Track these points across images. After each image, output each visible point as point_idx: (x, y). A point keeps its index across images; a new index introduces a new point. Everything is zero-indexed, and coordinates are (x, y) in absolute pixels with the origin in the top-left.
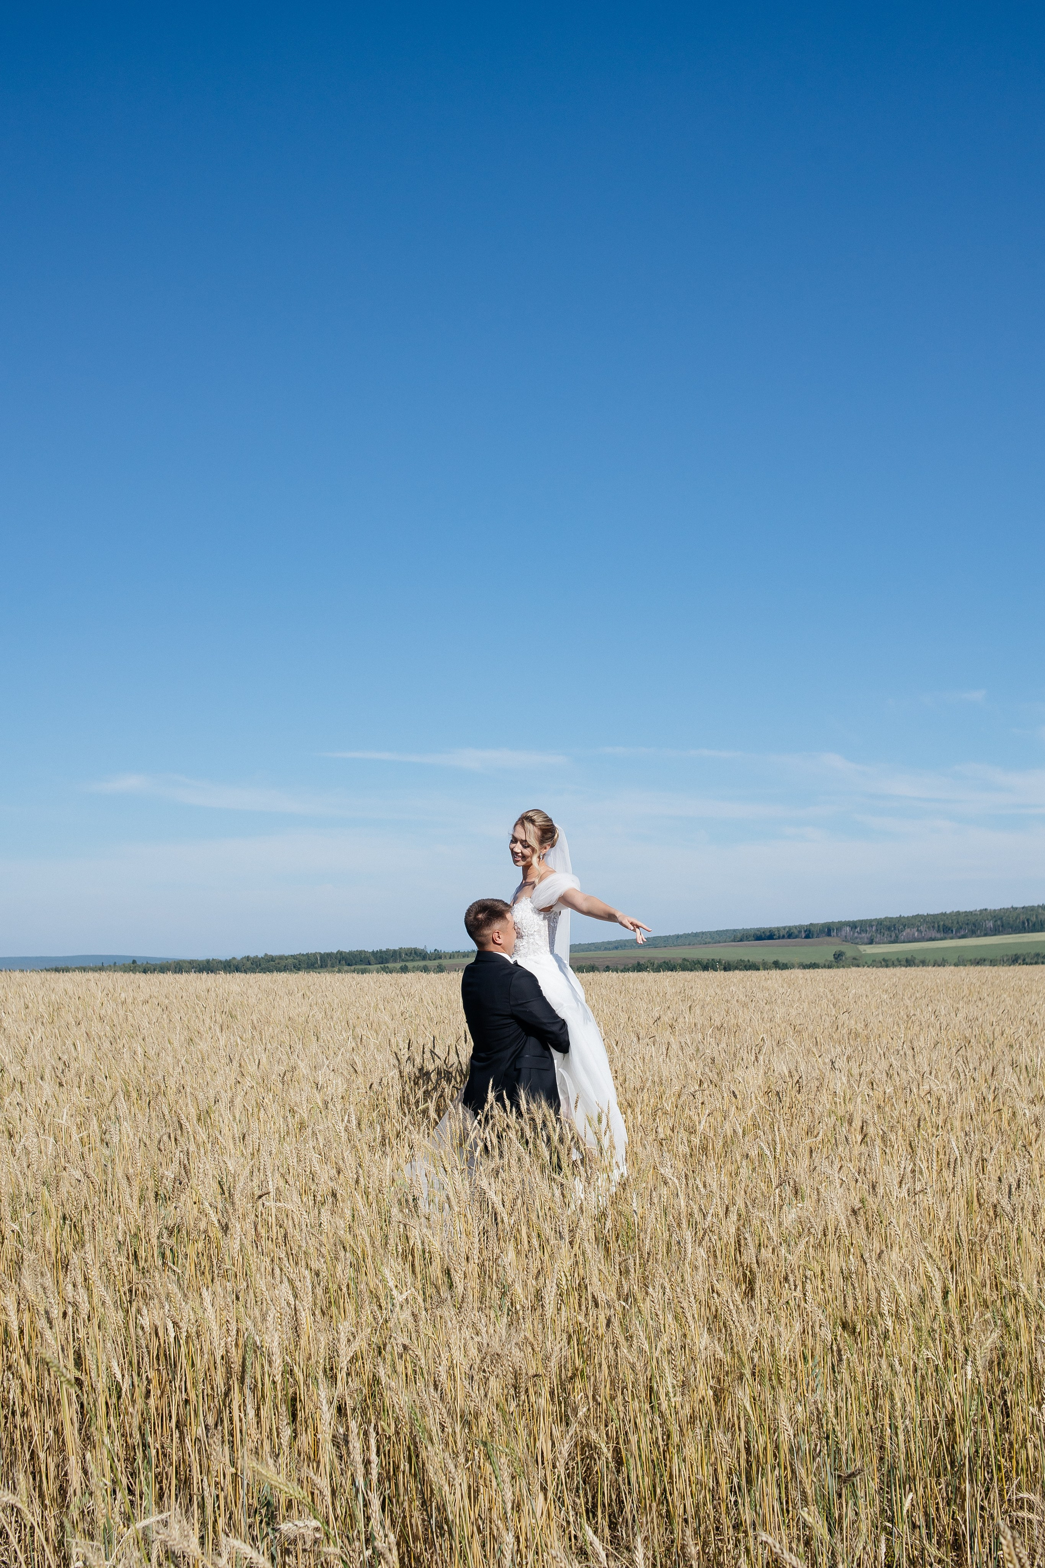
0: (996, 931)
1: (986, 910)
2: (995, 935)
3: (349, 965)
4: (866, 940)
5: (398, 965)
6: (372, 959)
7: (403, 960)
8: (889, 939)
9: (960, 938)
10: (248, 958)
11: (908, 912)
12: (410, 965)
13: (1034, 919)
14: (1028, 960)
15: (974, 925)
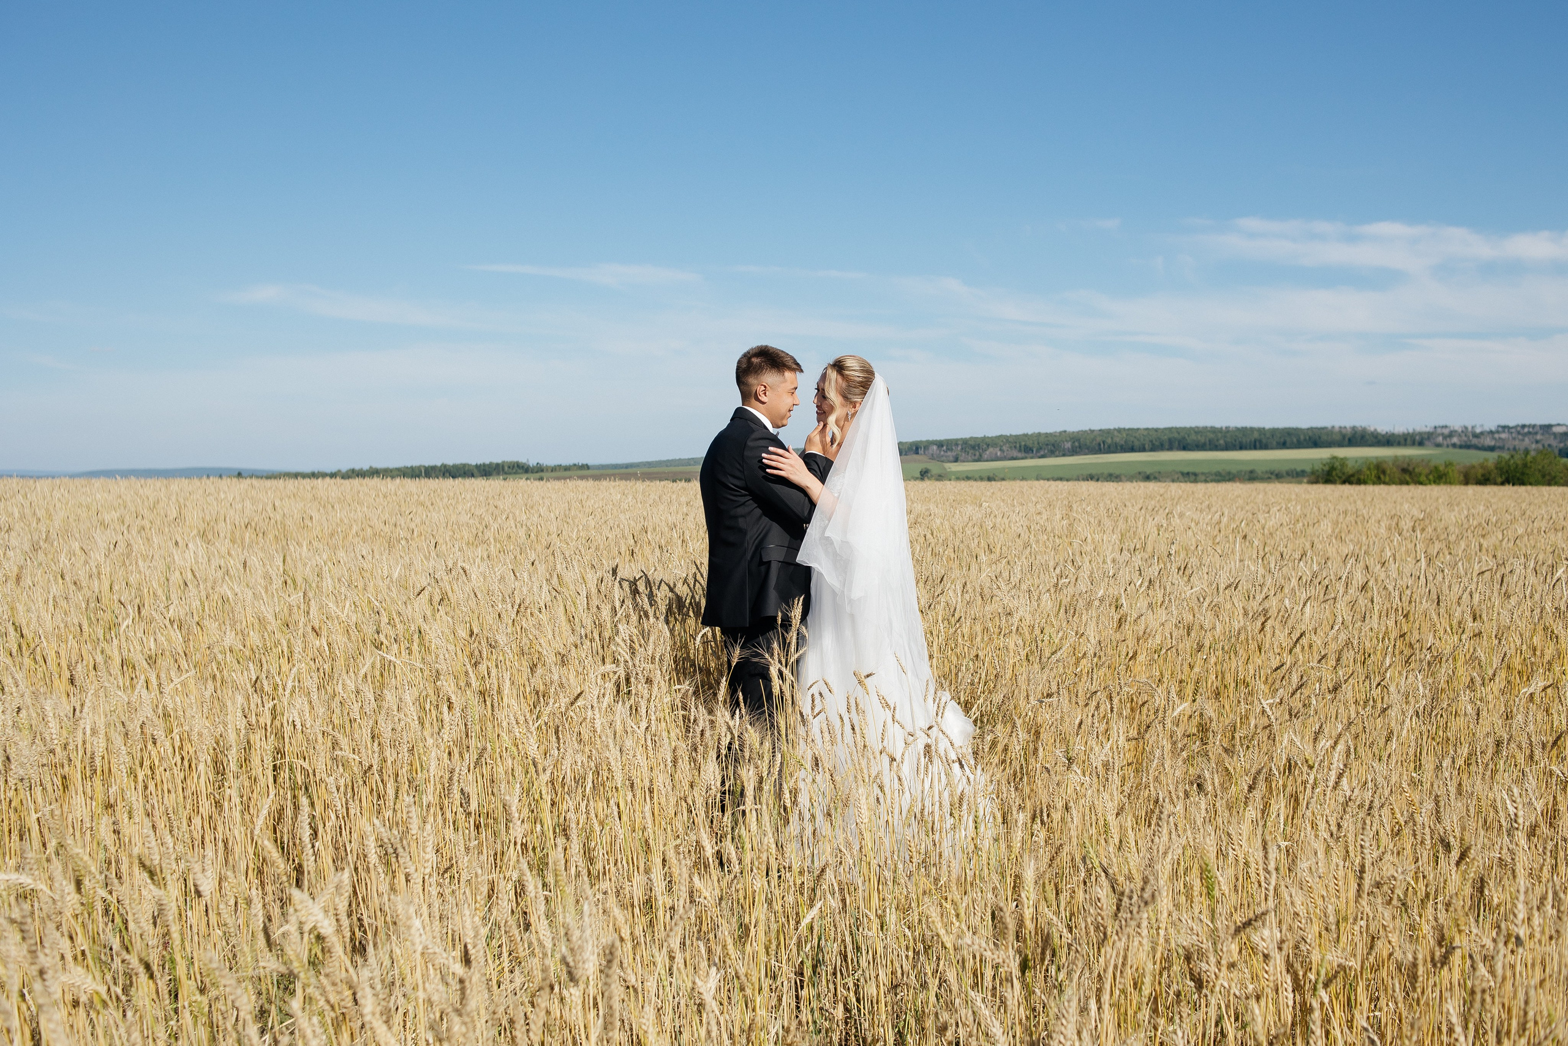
0: (1074, 452)
1: (1065, 432)
2: (1072, 455)
3: (451, 474)
4: (951, 459)
5: (501, 475)
7: (506, 473)
8: (973, 458)
9: (1039, 457)
12: (511, 476)
14: (1101, 478)
15: (1053, 445)
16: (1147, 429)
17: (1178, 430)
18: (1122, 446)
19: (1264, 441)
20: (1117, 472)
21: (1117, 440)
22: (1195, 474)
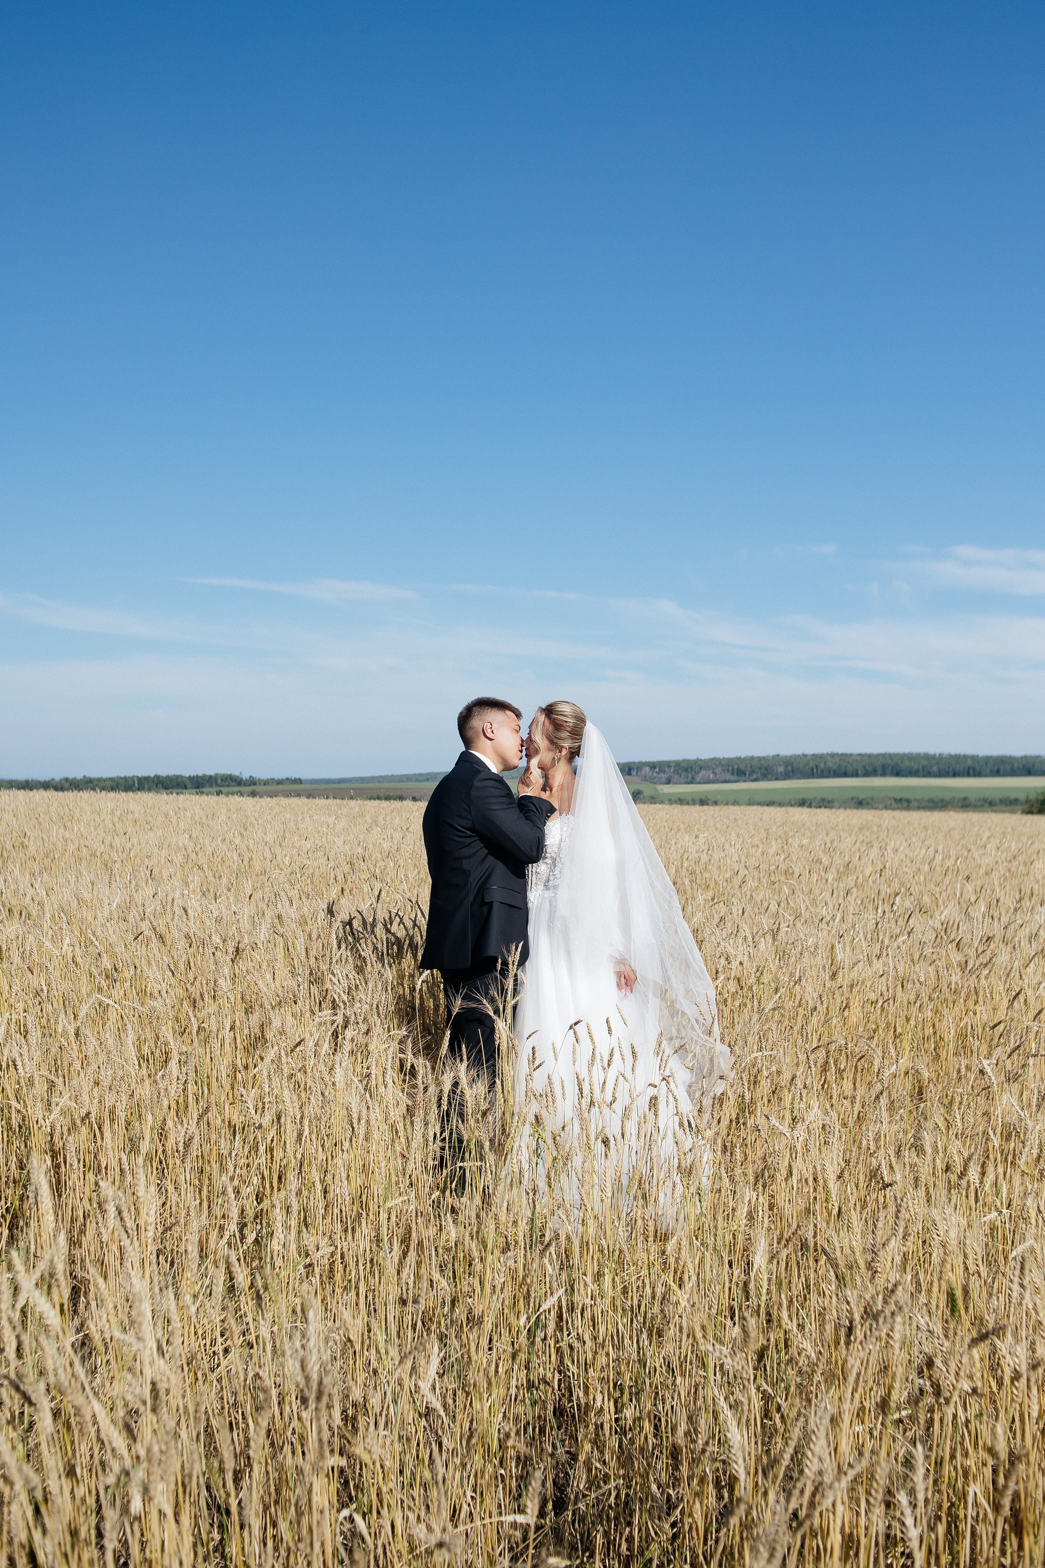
0: (786, 776)
1: (778, 755)
2: (785, 779)
3: (166, 788)
4: (664, 780)
5: (214, 790)
6: (189, 784)
7: (219, 786)
8: (686, 780)
9: (752, 781)
10: (67, 780)
11: (705, 755)
12: (224, 789)
13: (822, 766)
14: (813, 804)
15: (766, 769)
16: (860, 755)
17: (891, 756)
18: (835, 772)
19: (977, 768)
20: (830, 797)
21: (831, 765)
22: (908, 801)
